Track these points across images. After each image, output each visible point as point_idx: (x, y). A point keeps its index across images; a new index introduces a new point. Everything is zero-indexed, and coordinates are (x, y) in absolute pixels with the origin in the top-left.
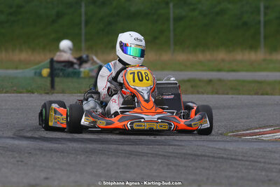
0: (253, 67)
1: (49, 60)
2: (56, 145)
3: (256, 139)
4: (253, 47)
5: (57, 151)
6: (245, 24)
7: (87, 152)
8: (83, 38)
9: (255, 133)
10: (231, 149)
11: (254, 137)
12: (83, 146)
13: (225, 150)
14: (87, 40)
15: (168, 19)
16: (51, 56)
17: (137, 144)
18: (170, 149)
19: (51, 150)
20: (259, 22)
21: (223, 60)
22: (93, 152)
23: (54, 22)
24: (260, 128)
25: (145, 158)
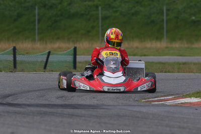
0: (158, 52)
1: (12, 48)
2: (19, 109)
3: (162, 104)
4: (158, 38)
5: (19, 113)
6: (153, 22)
7: (41, 114)
8: (37, 31)
9: (161, 100)
10: (144, 111)
11: (161, 103)
12: (38, 109)
13: (140, 112)
14: (39, 33)
15: (97, 19)
16: (14, 45)
17: (77, 108)
18: (100, 111)
19: (15, 113)
20: (163, 20)
21: (137, 48)
22: (45, 113)
23: (15, 20)
24: (165, 96)
25: (83, 118)
